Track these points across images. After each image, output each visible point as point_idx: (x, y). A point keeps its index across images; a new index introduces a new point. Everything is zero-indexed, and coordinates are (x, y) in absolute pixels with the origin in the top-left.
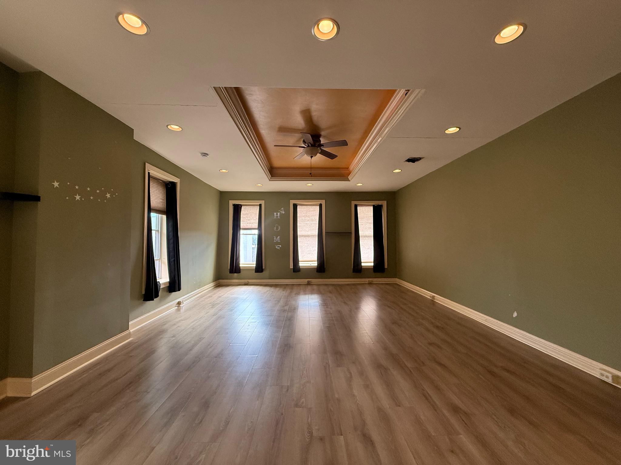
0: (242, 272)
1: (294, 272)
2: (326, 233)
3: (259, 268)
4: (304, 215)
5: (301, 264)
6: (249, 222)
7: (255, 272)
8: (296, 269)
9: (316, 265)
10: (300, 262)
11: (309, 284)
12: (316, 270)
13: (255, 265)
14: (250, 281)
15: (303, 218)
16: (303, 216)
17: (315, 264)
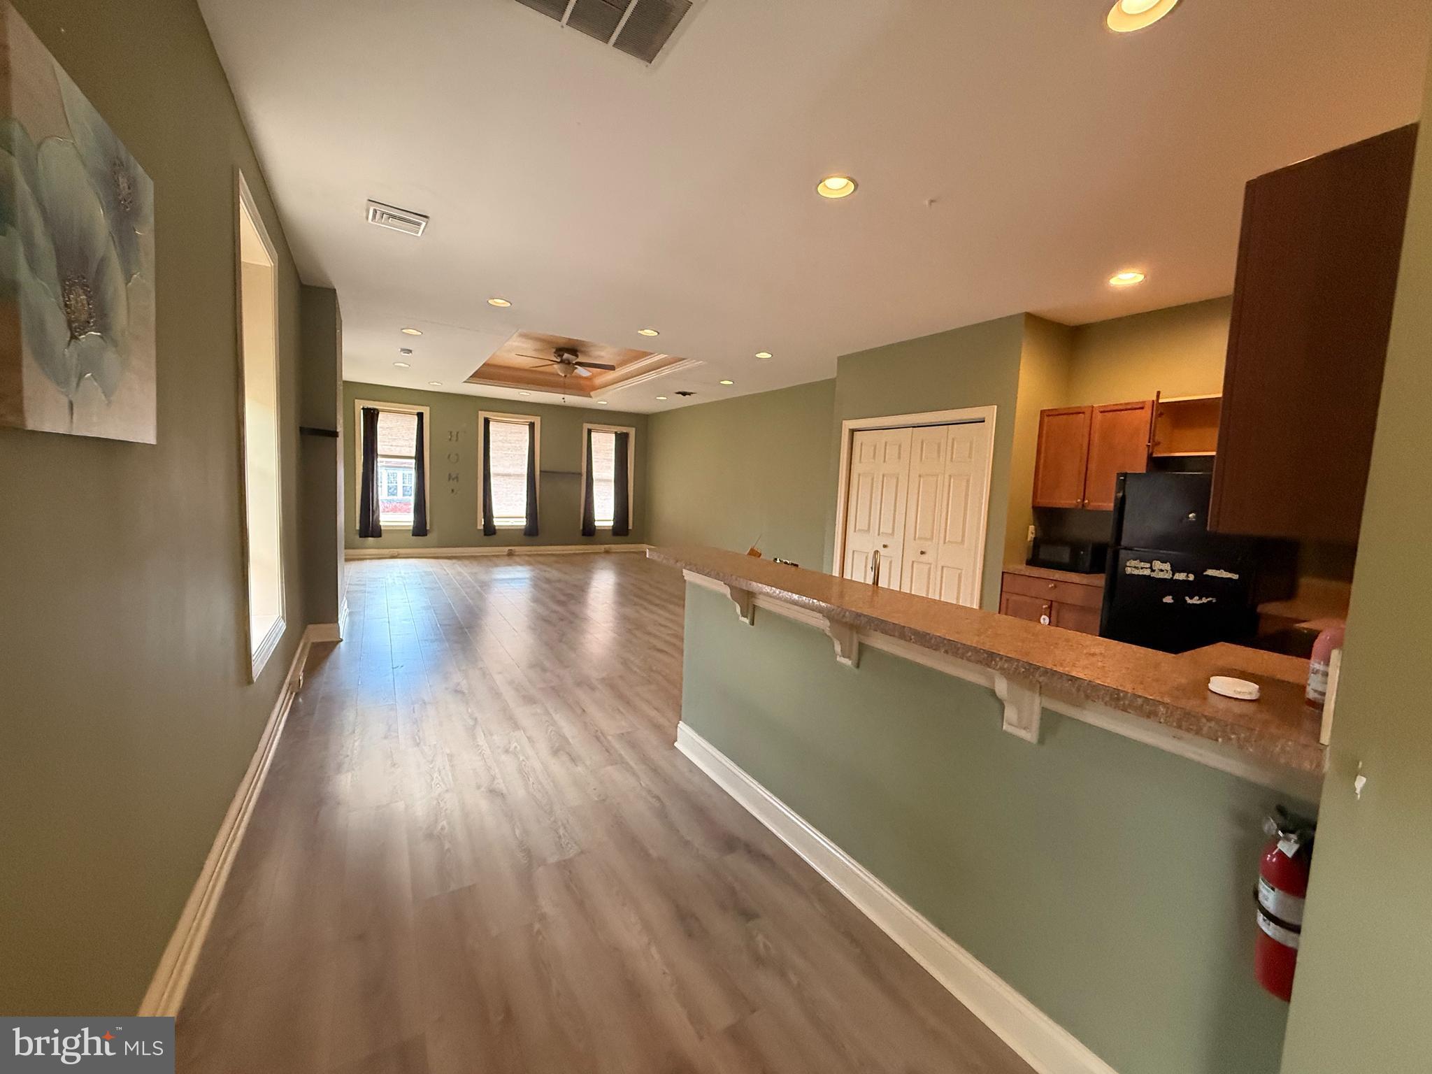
0: (384, 535)
1: (485, 535)
2: (541, 471)
3: (420, 529)
4: (501, 438)
5: (497, 523)
6: (394, 444)
7: (413, 535)
8: (490, 530)
9: (525, 523)
10: (494, 520)
11: (510, 554)
12: (523, 532)
13: (412, 524)
14: (401, 551)
15: (501, 444)
16: (500, 441)
17: (523, 523)
